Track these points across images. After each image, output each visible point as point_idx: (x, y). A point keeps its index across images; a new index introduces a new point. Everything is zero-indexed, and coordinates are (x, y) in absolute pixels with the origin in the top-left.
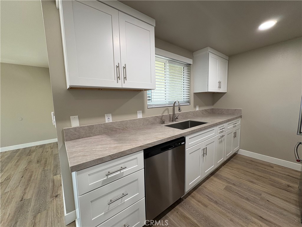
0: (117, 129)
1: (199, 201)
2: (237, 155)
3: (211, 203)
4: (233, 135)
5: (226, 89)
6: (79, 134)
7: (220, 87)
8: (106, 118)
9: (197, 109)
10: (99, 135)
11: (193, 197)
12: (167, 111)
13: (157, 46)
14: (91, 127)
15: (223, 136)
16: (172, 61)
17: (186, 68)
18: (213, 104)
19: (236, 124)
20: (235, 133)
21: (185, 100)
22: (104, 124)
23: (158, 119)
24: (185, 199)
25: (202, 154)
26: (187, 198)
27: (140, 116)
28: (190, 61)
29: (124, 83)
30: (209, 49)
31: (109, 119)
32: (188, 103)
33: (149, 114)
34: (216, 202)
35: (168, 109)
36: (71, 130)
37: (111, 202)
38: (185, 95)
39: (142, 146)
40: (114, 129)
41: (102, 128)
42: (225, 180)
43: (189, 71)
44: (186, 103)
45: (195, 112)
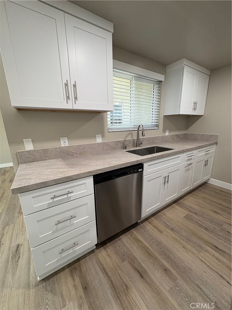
0: (74, 153)
1: (155, 227)
2: (207, 184)
3: (167, 230)
4: (203, 163)
5: (203, 111)
6: (33, 157)
7: (196, 109)
8: (62, 142)
9: (167, 134)
10: (54, 159)
11: (150, 222)
12: (130, 136)
13: (114, 58)
14: (45, 151)
15: (191, 164)
16: (139, 78)
17: (157, 86)
18: (187, 128)
19: (209, 152)
20: (207, 162)
21: (153, 124)
22: (59, 148)
23: (119, 143)
24: (142, 223)
25: (164, 182)
26: (144, 223)
27: (99, 140)
28: (161, 77)
29: (75, 103)
30: (185, 62)
31: (64, 143)
32: (156, 127)
33: (110, 139)
34: (172, 230)
35: (132, 134)
36: (26, 153)
37: (59, 222)
38: (153, 118)
39: (91, 171)
40: (70, 153)
41: (58, 151)
42: (187, 208)
43: (160, 90)
44: (155, 126)
45: (164, 137)
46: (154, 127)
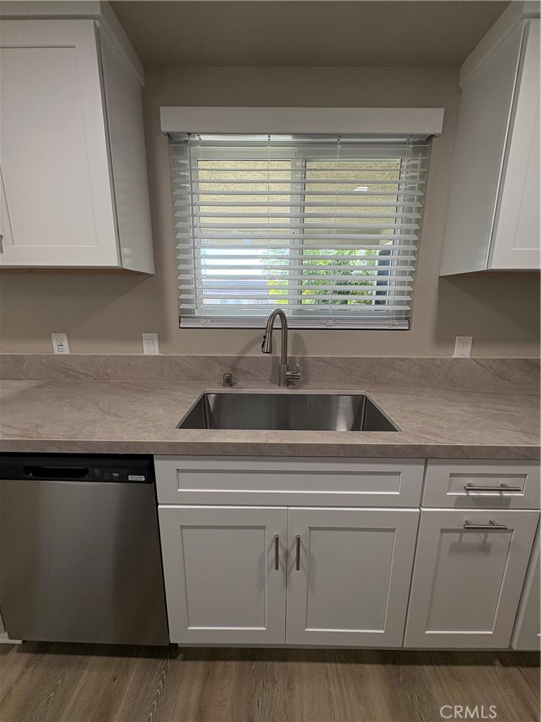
0: (82, 374)
1: (201, 712)
8: (55, 344)
10: (36, 379)
14: (18, 360)
28: (429, 121)
31: (61, 347)
32: (395, 322)
41: (43, 364)
44: (389, 319)
45: (438, 363)
46: (388, 322)
